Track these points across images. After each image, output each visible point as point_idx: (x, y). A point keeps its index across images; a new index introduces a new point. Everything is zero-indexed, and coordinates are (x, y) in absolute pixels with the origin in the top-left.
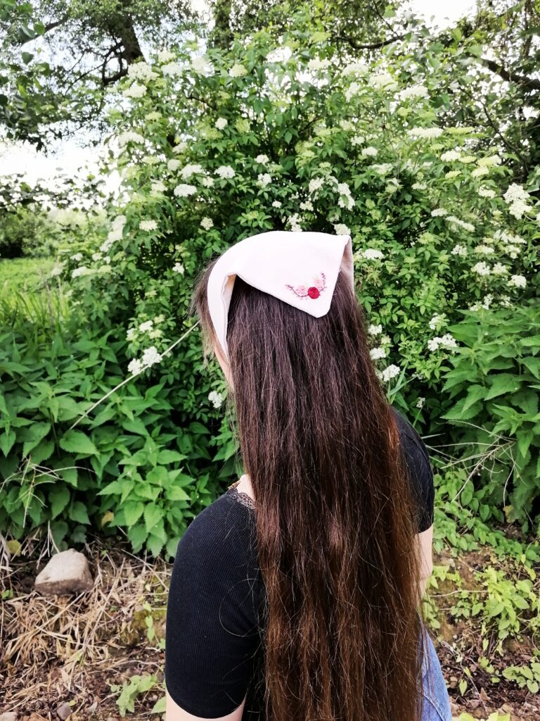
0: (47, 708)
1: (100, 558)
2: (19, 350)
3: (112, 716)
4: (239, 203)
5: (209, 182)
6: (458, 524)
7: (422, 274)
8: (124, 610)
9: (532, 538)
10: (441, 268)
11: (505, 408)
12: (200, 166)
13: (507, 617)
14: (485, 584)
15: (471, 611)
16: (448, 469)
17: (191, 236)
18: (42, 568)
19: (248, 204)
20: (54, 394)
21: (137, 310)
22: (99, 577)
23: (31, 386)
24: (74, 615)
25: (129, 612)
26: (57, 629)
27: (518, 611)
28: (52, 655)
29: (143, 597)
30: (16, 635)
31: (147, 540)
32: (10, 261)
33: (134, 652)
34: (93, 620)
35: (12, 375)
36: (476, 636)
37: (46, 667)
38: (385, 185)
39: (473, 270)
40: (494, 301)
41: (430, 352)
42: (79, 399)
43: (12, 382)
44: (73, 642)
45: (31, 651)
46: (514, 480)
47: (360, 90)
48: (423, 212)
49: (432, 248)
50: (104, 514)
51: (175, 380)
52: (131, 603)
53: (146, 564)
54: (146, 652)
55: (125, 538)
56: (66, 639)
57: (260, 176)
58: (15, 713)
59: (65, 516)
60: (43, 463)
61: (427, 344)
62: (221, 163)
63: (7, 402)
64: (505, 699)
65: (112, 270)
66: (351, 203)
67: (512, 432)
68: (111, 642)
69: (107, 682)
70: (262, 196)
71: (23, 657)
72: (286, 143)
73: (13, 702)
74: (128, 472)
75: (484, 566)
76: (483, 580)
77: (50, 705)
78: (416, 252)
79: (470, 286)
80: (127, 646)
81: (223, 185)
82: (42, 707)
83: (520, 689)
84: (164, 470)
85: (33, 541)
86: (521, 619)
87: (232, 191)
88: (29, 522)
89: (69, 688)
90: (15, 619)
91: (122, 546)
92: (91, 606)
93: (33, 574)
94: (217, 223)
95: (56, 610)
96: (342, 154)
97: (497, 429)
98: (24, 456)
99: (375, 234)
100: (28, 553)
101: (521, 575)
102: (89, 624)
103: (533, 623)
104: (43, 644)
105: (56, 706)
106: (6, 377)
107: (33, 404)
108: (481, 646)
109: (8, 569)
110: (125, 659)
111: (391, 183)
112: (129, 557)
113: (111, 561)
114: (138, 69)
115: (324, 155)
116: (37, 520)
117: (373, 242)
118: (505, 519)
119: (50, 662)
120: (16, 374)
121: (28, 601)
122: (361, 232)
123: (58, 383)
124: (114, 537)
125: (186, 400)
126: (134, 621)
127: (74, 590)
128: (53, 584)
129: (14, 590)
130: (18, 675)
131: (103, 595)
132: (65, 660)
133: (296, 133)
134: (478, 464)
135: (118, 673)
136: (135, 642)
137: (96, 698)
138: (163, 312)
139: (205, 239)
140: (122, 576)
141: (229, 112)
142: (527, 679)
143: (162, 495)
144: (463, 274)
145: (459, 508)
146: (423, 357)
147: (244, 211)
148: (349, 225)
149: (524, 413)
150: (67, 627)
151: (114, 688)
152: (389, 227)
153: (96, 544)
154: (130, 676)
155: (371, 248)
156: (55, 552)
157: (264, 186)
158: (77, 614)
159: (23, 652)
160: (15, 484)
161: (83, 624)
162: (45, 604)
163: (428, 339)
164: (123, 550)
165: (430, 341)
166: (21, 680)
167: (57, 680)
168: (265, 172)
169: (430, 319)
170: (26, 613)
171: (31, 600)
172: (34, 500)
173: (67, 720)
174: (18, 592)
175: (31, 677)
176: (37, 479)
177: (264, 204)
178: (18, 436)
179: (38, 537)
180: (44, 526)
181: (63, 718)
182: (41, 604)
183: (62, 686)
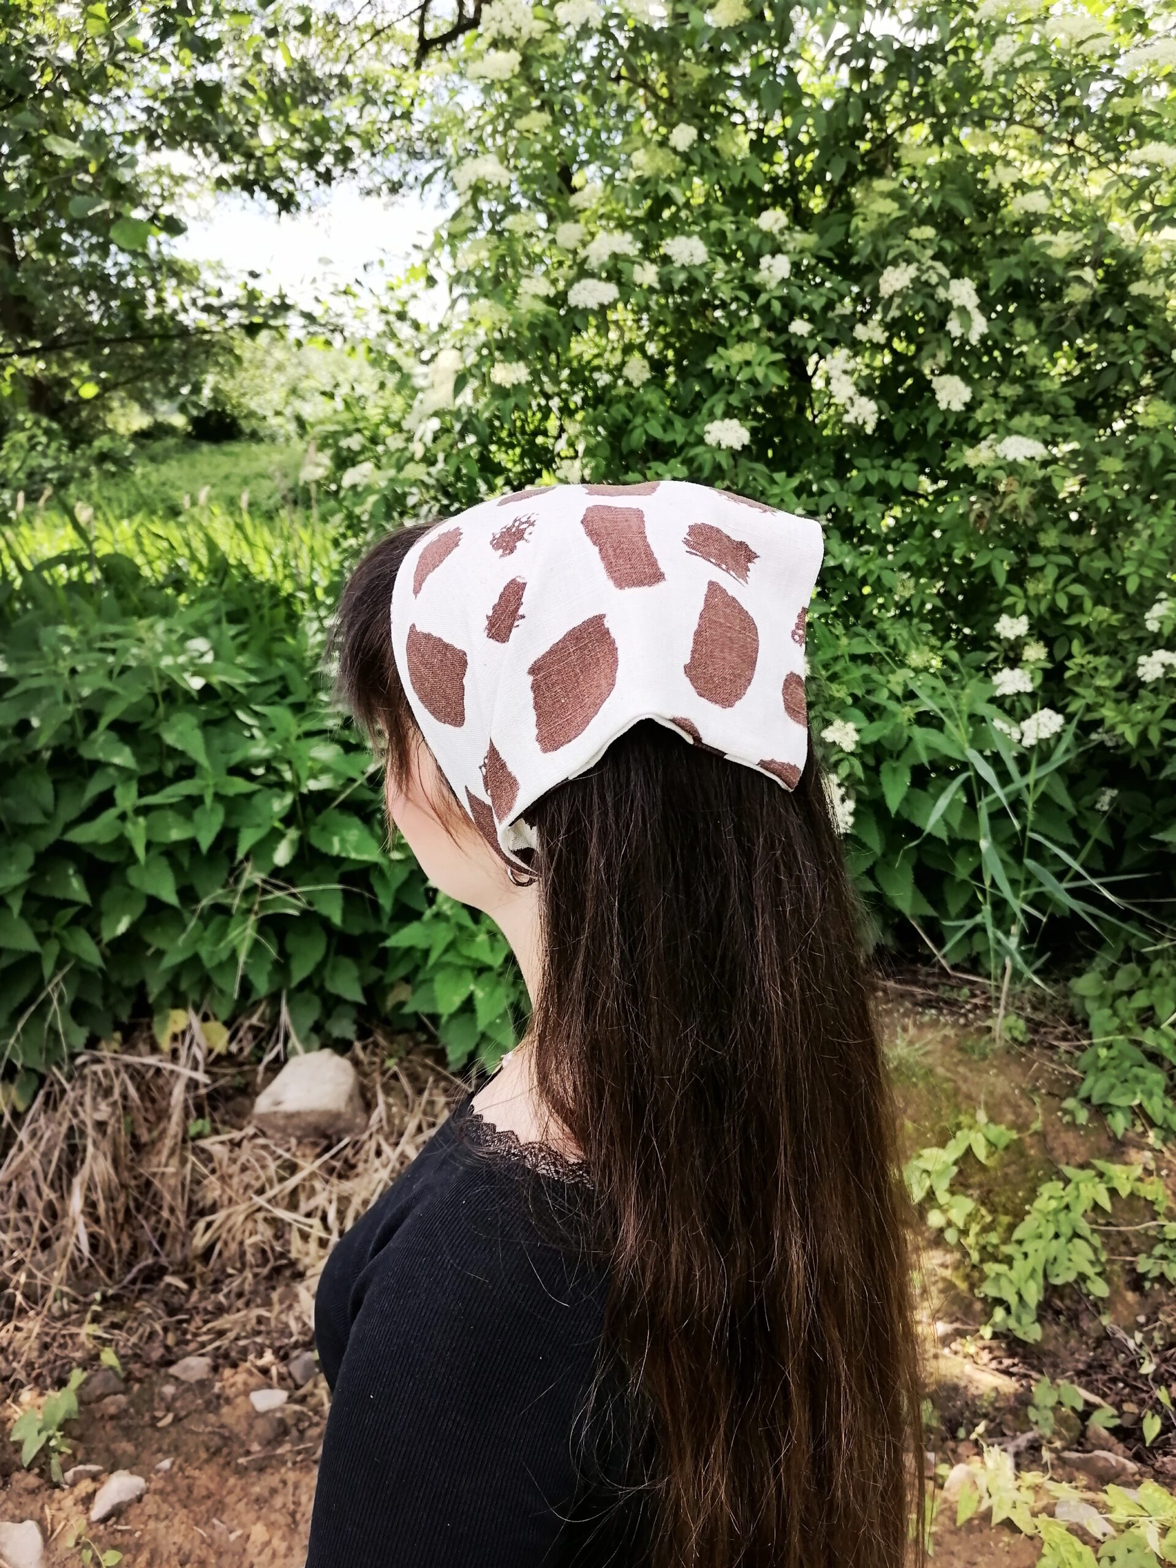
1: (383, 1073)
2: (234, 637)
5: (647, 275)
7: (1136, 498)
12: (629, 237)
16: (1158, 954)
18: (267, 1082)
19: (732, 327)
20: (300, 731)
22: (380, 1112)
23: (257, 713)
24: (327, 1182)
26: (293, 1206)
28: (282, 1255)
30: (214, 1209)
31: (478, 1046)
34: (364, 1194)
35: (221, 688)
37: (269, 1278)
38: (1066, 284)
41: (1143, 685)
42: (350, 748)
43: (221, 702)
44: (324, 1235)
45: (241, 1243)
48: (1152, 351)
49: (1167, 438)
50: (392, 986)
55: (433, 1039)
56: (311, 1227)
57: (765, 261)
58: (207, 1360)
59: (316, 984)
60: (275, 874)
61: (1135, 666)
62: (678, 231)
63: (207, 742)
65: (427, 474)
66: (979, 326)
70: (767, 306)
71: (226, 1254)
73: (204, 1338)
74: (444, 905)
77: (276, 1352)
78: (1127, 446)
81: (679, 280)
82: (261, 1355)
85: (252, 1028)
88: (246, 987)
90: (213, 1178)
91: (427, 1053)
92: (361, 1167)
93: (249, 1091)
95: (292, 1168)
96: (963, 207)
98: (240, 855)
99: (1030, 401)
100: (241, 1050)
102: (356, 1200)
104: (265, 1232)
105: (287, 1356)
106: (207, 692)
107: (257, 750)
109: (201, 1077)
111: (1080, 280)
112: (440, 1077)
113: (404, 1081)
114: (505, 15)
115: (922, 212)
116: (262, 986)
117: (1023, 420)
119: (277, 1271)
120: (227, 687)
121: (239, 1144)
122: (995, 395)
123: (308, 710)
124: (409, 1034)
127: (330, 1132)
128: (290, 1116)
129: (213, 1121)
130: (216, 1286)
131: (385, 1147)
132: (306, 1268)
133: (856, 158)
139: (629, 407)
140: (425, 1113)
141: (700, 111)
146: (1123, 695)
147: (723, 343)
148: (968, 379)
150: (312, 1203)
153: (376, 1044)
155: (1018, 433)
156: (295, 1052)
157: (772, 285)
158: (334, 1180)
159: (226, 1244)
160: (221, 910)
161: (344, 1201)
162: (273, 1153)
163: (1138, 653)
164: (429, 1062)
165: (1142, 659)
166: (221, 1297)
167: (290, 1307)
168: (776, 250)
169: (1148, 608)
170: (235, 1169)
171: (245, 1143)
172: (256, 945)
173: (308, 1387)
174: (219, 1126)
175: (240, 1295)
176: (263, 904)
177: (771, 327)
178: (229, 814)
179: (262, 1019)
180: (274, 999)
181: (300, 1381)
182: (264, 1153)
183: (298, 1319)
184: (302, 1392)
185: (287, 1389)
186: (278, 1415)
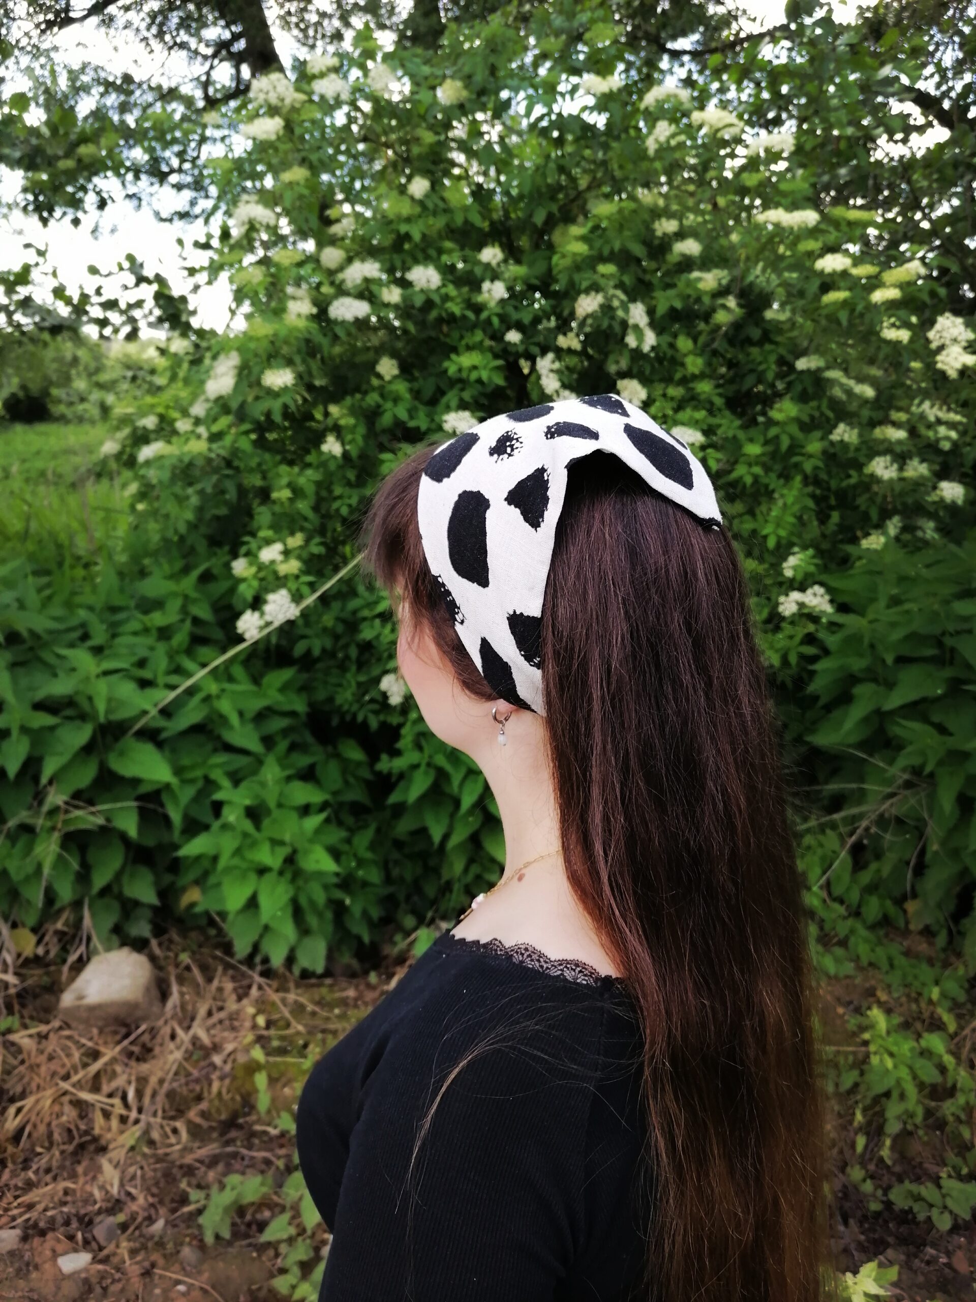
0: (75, 1224)
1: (177, 965)
2: (40, 590)
3: (190, 1244)
4: (447, 335)
5: (393, 295)
6: (821, 928)
7: (773, 476)
8: (217, 1059)
9: (953, 959)
10: (808, 467)
11: (916, 726)
12: (377, 265)
13: (902, 1096)
14: (866, 1036)
15: (837, 1085)
16: (808, 831)
17: (357, 389)
18: (72, 980)
19: (462, 337)
20: (99, 670)
21: (255, 524)
22: (174, 998)
23: (59, 656)
24: (126, 1065)
25: (225, 1062)
26: (95, 1088)
27: (921, 1086)
28: (87, 1133)
29: (250, 1037)
30: (23, 1095)
31: (261, 936)
32: (26, 427)
33: (233, 1134)
34: (160, 1074)
35: (25, 634)
36: (844, 1128)
37: (75, 1153)
38: (713, 310)
39: (868, 470)
40: (905, 529)
41: (783, 619)
42: (145, 684)
43: (26, 646)
44: (124, 1112)
45: (49, 1124)
46: (928, 856)
47: (673, 136)
48: (781, 361)
49: (794, 429)
50: (184, 890)
51: (324, 650)
52: (229, 1047)
53: (258, 979)
54: (253, 1134)
55: (220, 931)
56: (112, 1106)
57: (486, 285)
58: (18, 1232)
59: (115, 889)
60: (77, 795)
61: (777, 604)
62: (417, 262)
63: (15, 681)
64: (891, 1240)
65: (210, 450)
66: (650, 339)
67: (928, 769)
68: (193, 1114)
69: (183, 1185)
70: (489, 321)
71: (35, 1135)
72: (535, 226)
73: (15, 1212)
74: (231, 816)
75: (865, 1004)
76: (863, 1029)
77: (80, 1219)
78: (765, 435)
79: (862, 501)
80: (221, 1122)
81: (419, 301)
82: (67, 1223)
83: (917, 1224)
84: (294, 815)
85: (57, 932)
86: (927, 1102)
87: (434, 314)
88: (50, 897)
89: (115, 1190)
90: (22, 1068)
91: (217, 946)
92: (157, 1050)
93: (55, 989)
94: (406, 370)
95: (95, 1055)
96: (638, 250)
97: (903, 761)
98: (44, 780)
99: (691, 400)
100: (47, 952)
101: (931, 1024)
102: (153, 1080)
103: (949, 1108)
104: (69, 1114)
105: (91, 1222)
106: (13, 638)
107: (60, 687)
108: (853, 1146)
109: (10, 978)
110: (215, 1145)
111: (724, 307)
112: (227, 966)
113: (196, 971)
114: (270, 88)
115: (606, 252)
116: (66, 892)
117: (687, 414)
118: (907, 923)
119: (82, 1147)
120: (32, 632)
121: (46, 1037)
122: (664, 395)
123: (107, 652)
124: (201, 929)
125: (339, 690)
126: (234, 1078)
127: (128, 1021)
128: (92, 1009)
129: (22, 1017)
130: (26, 1164)
131: (180, 1032)
132: (109, 1142)
133: (554, 208)
134: (864, 823)
135: (203, 1169)
136: (235, 1115)
137: (162, 1211)
138: (302, 529)
139: (382, 396)
140: (215, 999)
141: (432, 167)
142: (931, 1206)
143: (290, 860)
144: (849, 476)
145: (824, 901)
146: (770, 626)
147: (455, 350)
148: (645, 381)
149: (951, 734)
150: (114, 1084)
151: (195, 1195)
152: (718, 386)
153: (171, 941)
154: (225, 1174)
155: (683, 424)
156: (96, 952)
157: (492, 304)
158: (133, 1063)
159: (35, 1126)
160: (27, 829)
161: (142, 1081)
162: (77, 1043)
163: (779, 595)
164: (218, 953)
165: (782, 599)
166: (31, 1174)
167: (94, 1178)
168: (495, 277)
169: (785, 559)
170: (43, 1058)
171: (52, 1035)
172: (60, 859)
173: (111, 1248)
174: (27, 1021)
175: (48, 1171)
176: (66, 822)
177: (493, 338)
178: (34, 744)
179: (66, 924)
180: (77, 905)
181: (103, 1242)
182: (69, 1043)
183: (102, 1188)
184: (105, 1252)
185: (92, 1251)
186: (83, 1275)
